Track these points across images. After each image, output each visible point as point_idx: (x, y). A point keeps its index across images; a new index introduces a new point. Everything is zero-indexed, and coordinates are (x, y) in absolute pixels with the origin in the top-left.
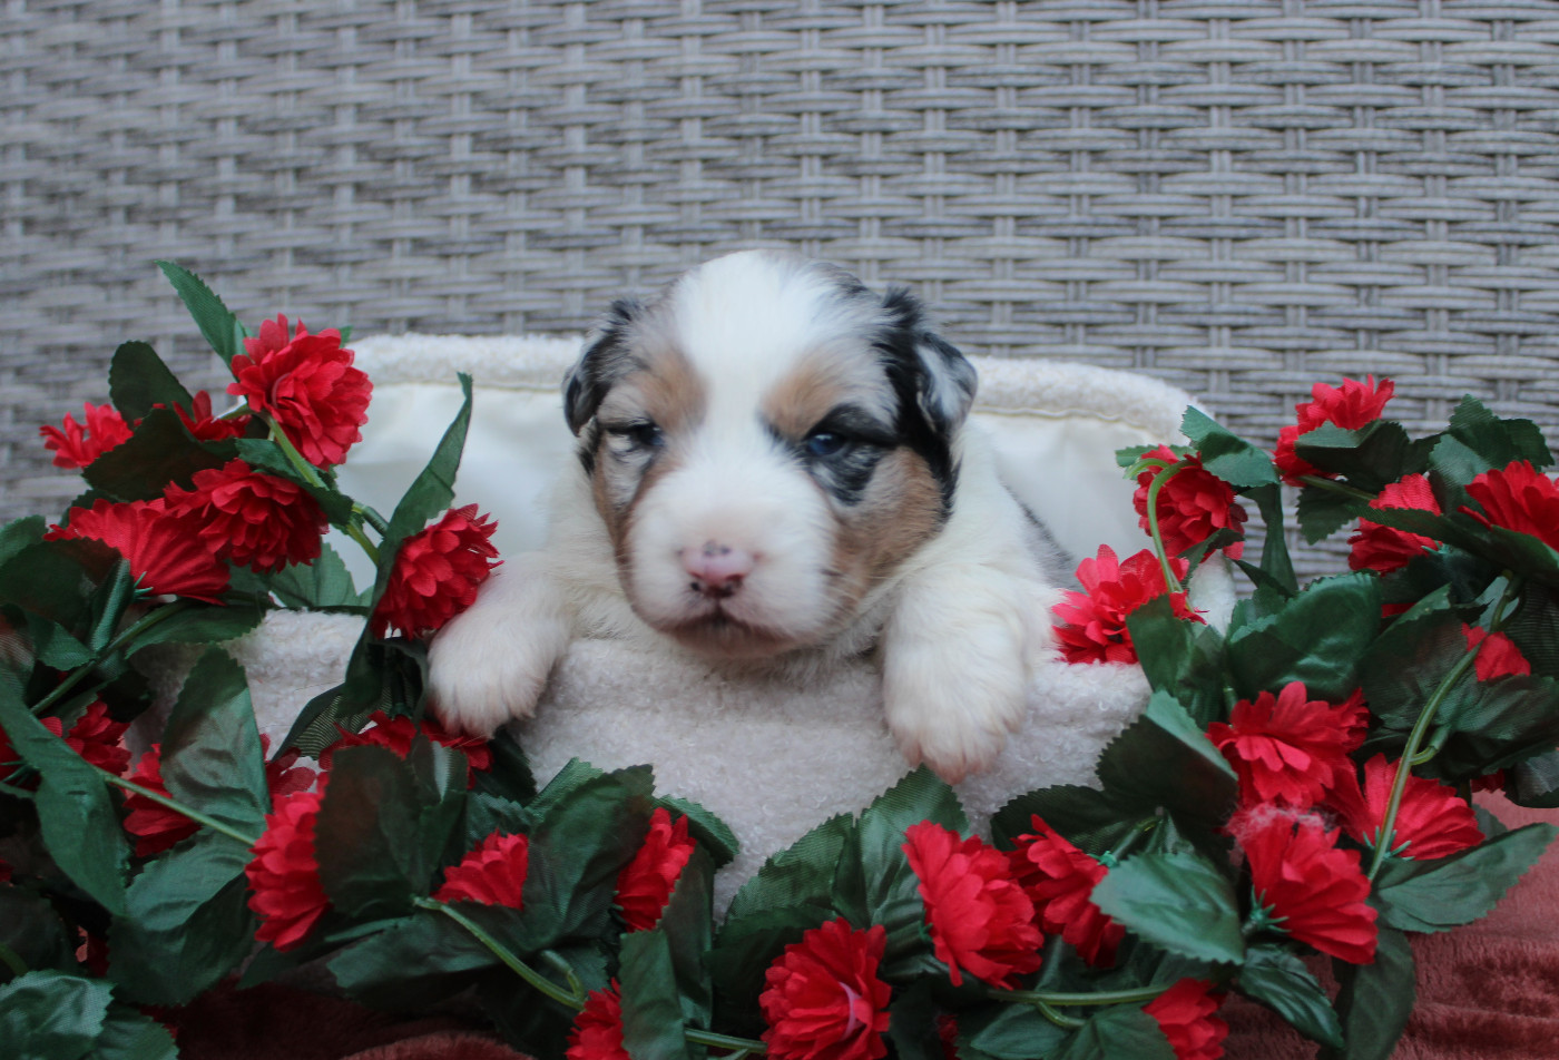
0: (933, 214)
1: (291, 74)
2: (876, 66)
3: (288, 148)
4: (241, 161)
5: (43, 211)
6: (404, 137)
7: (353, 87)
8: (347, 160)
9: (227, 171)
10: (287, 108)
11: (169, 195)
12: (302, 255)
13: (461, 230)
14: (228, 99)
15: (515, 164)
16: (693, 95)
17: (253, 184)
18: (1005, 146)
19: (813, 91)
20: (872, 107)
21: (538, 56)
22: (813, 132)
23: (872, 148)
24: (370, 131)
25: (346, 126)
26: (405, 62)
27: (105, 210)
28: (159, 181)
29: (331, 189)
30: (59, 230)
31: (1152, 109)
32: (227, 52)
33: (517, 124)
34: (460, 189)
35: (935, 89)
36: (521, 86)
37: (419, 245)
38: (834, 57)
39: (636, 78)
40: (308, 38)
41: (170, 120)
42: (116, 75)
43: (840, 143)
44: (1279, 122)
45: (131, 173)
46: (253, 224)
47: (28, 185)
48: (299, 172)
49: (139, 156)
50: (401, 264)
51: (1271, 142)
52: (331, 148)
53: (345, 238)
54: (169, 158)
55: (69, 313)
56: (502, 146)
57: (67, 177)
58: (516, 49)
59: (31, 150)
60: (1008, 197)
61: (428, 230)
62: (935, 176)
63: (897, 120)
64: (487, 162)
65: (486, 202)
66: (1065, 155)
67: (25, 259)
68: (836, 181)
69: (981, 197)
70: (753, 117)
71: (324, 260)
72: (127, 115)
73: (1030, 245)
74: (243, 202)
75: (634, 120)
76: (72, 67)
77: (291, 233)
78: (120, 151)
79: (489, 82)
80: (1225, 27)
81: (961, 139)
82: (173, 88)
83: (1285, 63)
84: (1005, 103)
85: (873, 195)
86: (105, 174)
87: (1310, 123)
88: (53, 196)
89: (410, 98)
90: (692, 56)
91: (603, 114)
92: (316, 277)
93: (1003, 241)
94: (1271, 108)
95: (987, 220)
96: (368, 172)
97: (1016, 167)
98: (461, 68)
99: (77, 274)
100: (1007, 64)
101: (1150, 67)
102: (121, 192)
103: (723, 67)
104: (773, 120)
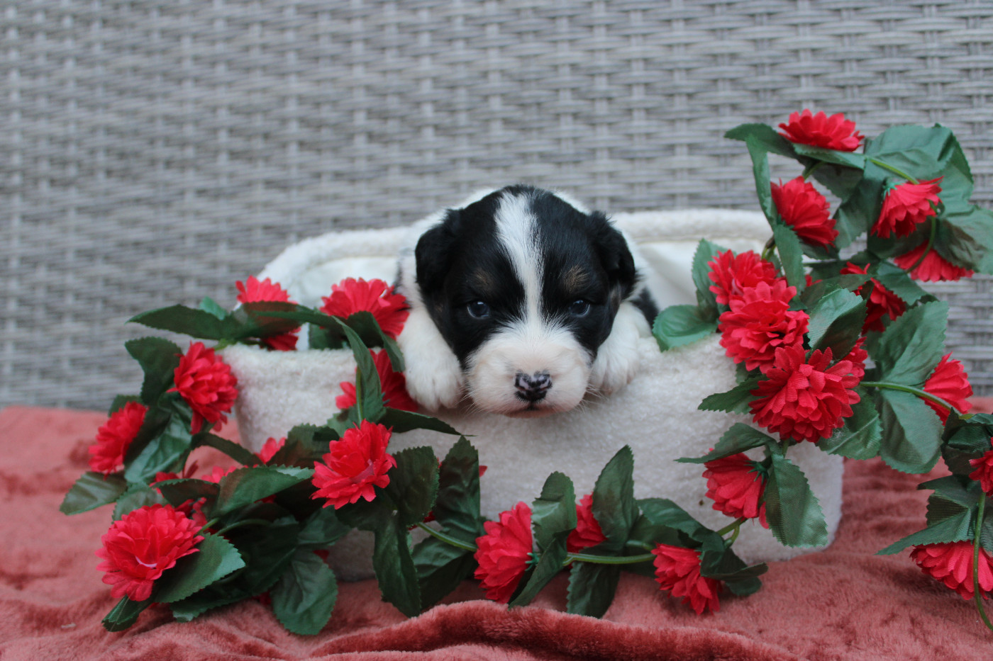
0: (639, 145)
1: (258, 80)
2: (603, 61)
3: (258, 122)
4: (232, 131)
5: (117, 164)
6: (327, 113)
7: (295, 85)
8: (294, 128)
9: (223, 137)
10: (257, 99)
11: (190, 152)
12: (269, 184)
13: (362, 165)
14: (223, 96)
15: (392, 126)
16: (495, 82)
17: (239, 144)
18: (680, 104)
19: (566, 77)
20: (601, 85)
21: (403, 63)
22: (566, 101)
23: (602, 108)
24: (306, 111)
25: (292, 108)
26: (326, 70)
27: (153, 162)
28: (183, 144)
29: (284, 146)
30: (125, 175)
31: (766, 79)
32: (221, 70)
33: (393, 103)
34: (360, 143)
35: (638, 72)
36: (394, 81)
37: (338, 176)
38: (577, 56)
39: (461, 73)
40: (268, 59)
41: (189, 109)
42: (157, 85)
43: (582, 105)
44: (842, 83)
45: (168, 141)
46: (241, 167)
47: (108, 151)
48: (266, 136)
49: (172, 130)
50: (328, 187)
51: (838, 95)
52: (284, 121)
53: (294, 173)
54: (189, 131)
55: (134, 223)
56: (384, 116)
57: (131, 144)
58: (391, 59)
59: (109, 130)
60: (683, 134)
61: (342, 166)
62: (639, 123)
63: (615, 91)
64: (375, 126)
65: (376, 149)
66: (715, 108)
67: (107, 193)
68: (581, 129)
69: (667, 135)
70: (530, 93)
71: (283, 186)
72: (162, 107)
73: (697, 161)
74: (234, 155)
75: (461, 97)
76: (131, 81)
77: (261, 171)
78: (160, 128)
79: (374, 79)
80: (808, 29)
81: (654, 101)
82: (190, 90)
83: (843, 48)
84: (679, 79)
85: (603, 136)
86: (152, 142)
87: (860, 82)
88: (122, 155)
89: (329, 90)
90: (494, 59)
91: (442, 95)
92: (278, 196)
93: (681, 159)
94: (836, 75)
95: (671, 148)
96: (306, 134)
97: (687, 115)
98: (359, 73)
99: (138, 201)
100: (679, 56)
101: (765, 54)
102: (162, 152)
103: (511, 64)
104: (543, 94)
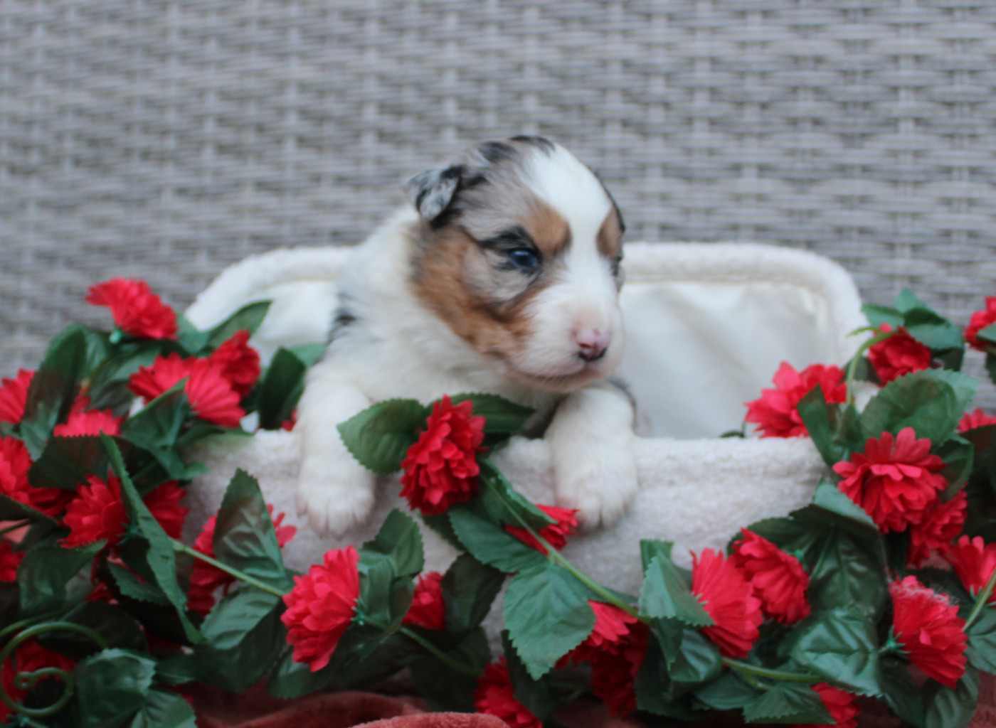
0: (699, 163)
1: (255, 61)
2: (661, 59)
3: (252, 112)
4: (222, 121)
5: (87, 153)
6: (332, 105)
7: (298, 70)
8: (292, 122)
9: (210, 128)
10: (252, 84)
11: (170, 143)
12: (261, 186)
13: (369, 169)
14: (212, 78)
15: (407, 125)
16: (532, 78)
17: (228, 136)
18: (751, 116)
19: (616, 76)
20: (658, 87)
21: (424, 49)
22: (615, 104)
23: (656, 116)
24: (307, 101)
25: (292, 97)
26: (333, 54)
27: (128, 153)
28: (164, 132)
29: (279, 141)
30: (98, 166)
31: (856, 90)
32: (212, 49)
33: (409, 97)
34: (369, 143)
35: (703, 74)
36: (412, 71)
37: (341, 180)
38: (631, 51)
39: (492, 66)
40: (267, 36)
41: (173, 92)
42: (137, 61)
43: (634, 111)
44: (949, 99)
45: (146, 129)
46: (229, 165)
47: (78, 136)
48: (260, 128)
49: (151, 116)
50: (328, 193)
51: (944, 113)
52: (281, 111)
53: (290, 175)
54: (172, 118)
55: (102, 223)
56: (398, 111)
57: (105, 130)
58: (410, 44)
59: (80, 112)
60: (753, 152)
61: (346, 169)
62: (701, 136)
63: (674, 96)
64: (388, 123)
65: (387, 150)
66: (793, 122)
67: (74, 186)
68: (631, 139)
69: (733, 151)
70: (573, 93)
71: (275, 188)
72: (143, 88)
73: (768, 185)
74: (222, 149)
75: (491, 94)
76: (108, 55)
77: (252, 170)
78: (139, 113)
79: (390, 67)
80: (911, 31)
81: (721, 110)
82: (175, 70)
83: (953, 56)
84: (752, 86)
85: (657, 150)
86: (128, 128)
87: (972, 99)
88: (94, 142)
89: (336, 78)
90: (531, 50)
91: (468, 90)
92: (269, 201)
93: (749, 183)
94: (943, 89)
95: (736, 169)
96: (306, 128)
97: (758, 129)
98: (372, 60)
99: (108, 198)
100: (754, 57)
101: (856, 60)
102: (139, 141)
103: (552, 57)
104: (587, 95)
